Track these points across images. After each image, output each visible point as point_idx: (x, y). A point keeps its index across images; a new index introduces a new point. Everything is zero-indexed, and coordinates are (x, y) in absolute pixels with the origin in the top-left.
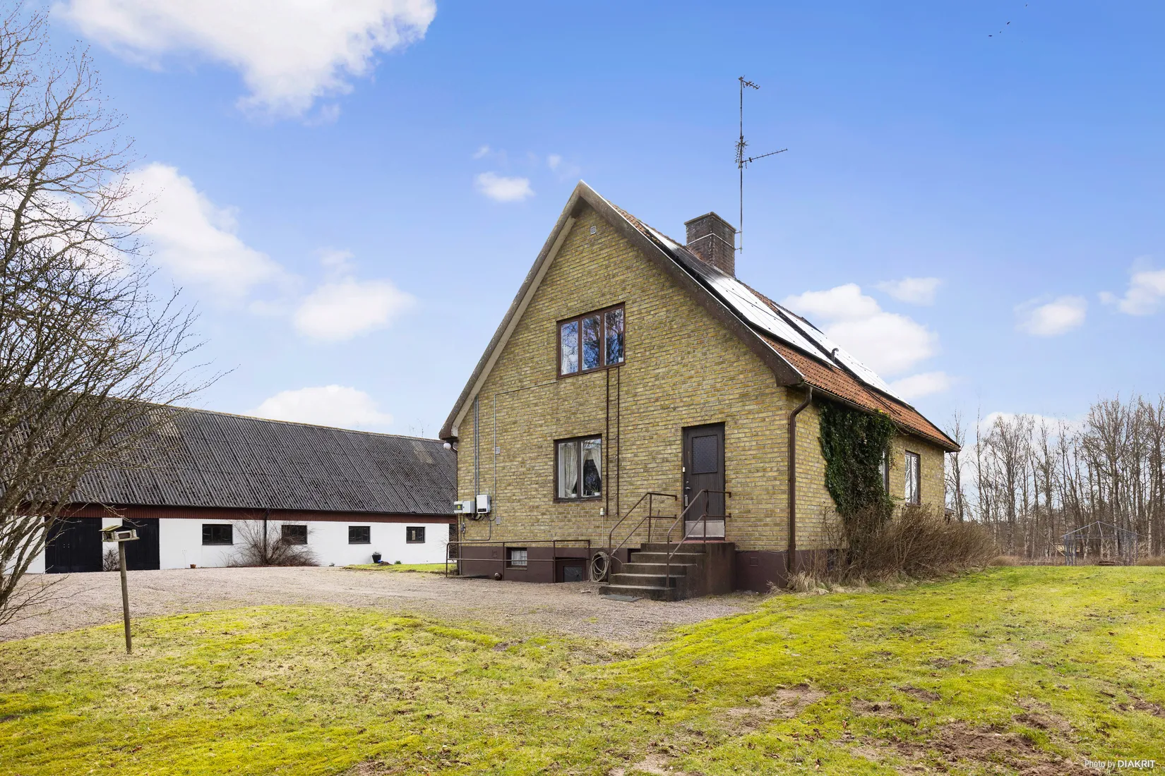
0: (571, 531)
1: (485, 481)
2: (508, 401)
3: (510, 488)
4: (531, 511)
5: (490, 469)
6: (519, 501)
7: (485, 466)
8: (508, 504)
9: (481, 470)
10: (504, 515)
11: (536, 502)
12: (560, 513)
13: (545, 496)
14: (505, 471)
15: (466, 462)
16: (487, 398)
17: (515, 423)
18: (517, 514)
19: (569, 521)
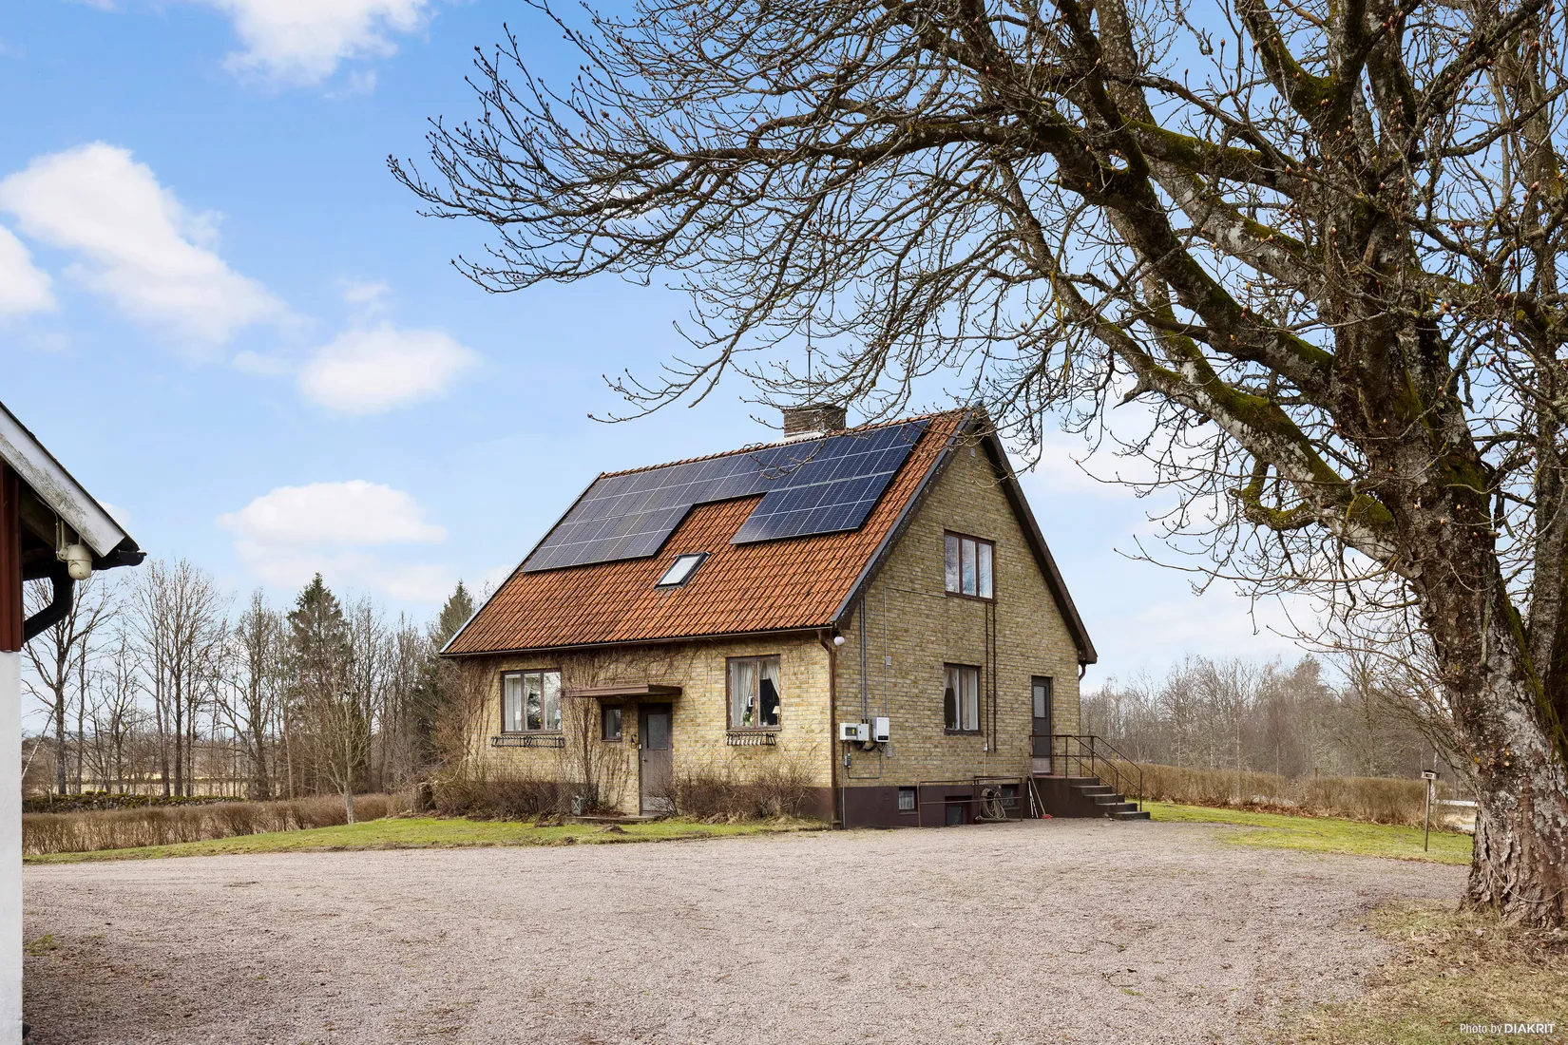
0: (960, 766)
1: (874, 698)
2: (899, 603)
3: (902, 711)
4: (924, 742)
5: (879, 683)
6: (912, 729)
7: (874, 679)
8: (900, 732)
9: (869, 682)
10: (897, 745)
11: (928, 732)
12: (950, 747)
13: (937, 725)
14: (897, 689)
15: (849, 667)
16: (876, 588)
17: (906, 631)
18: (911, 745)
19: (958, 755)
